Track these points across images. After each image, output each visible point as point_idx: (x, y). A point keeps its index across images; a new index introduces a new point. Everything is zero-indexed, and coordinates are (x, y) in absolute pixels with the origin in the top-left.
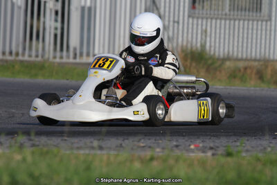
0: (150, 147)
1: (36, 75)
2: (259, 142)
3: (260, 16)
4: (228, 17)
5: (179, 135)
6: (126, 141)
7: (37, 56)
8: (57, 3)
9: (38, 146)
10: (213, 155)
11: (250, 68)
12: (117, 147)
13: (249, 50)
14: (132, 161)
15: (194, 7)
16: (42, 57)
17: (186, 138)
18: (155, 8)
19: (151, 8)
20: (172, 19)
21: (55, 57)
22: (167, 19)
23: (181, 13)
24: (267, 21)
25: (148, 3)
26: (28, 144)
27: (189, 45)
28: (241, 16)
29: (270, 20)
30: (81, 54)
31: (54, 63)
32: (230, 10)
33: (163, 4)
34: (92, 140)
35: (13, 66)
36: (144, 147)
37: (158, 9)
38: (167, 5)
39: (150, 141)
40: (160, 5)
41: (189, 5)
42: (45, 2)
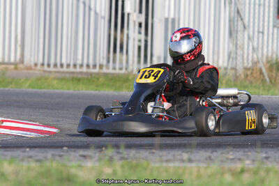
0: (240, 159)
1: (120, 88)
5: (267, 147)
6: (215, 154)
7: (121, 69)
8: (140, 15)
9: (127, 159)
12: (206, 159)
14: (223, 174)
15: (278, 17)
16: (126, 69)
17: (275, 150)
18: (239, 19)
19: (236, 19)
20: (256, 29)
22: (251, 29)
23: (266, 24)
25: (232, 14)
26: (116, 157)
27: (274, 56)
33: (247, 15)
34: (180, 152)
35: (98, 79)
36: (233, 159)
37: (242, 19)
38: (252, 15)
39: (239, 153)
40: (245, 15)
41: (274, 15)
42: (129, 14)
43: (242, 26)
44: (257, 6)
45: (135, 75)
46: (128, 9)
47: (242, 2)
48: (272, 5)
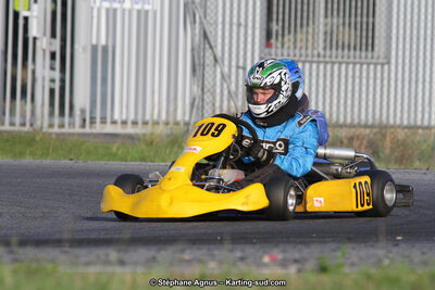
0: (200, 261)
1: (22, 154)
2: (372, 251)
3: (372, 57)
4: (321, 59)
5: (246, 243)
6: (163, 253)
7: (23, 125)
8: (53, 40)
9: (22, 261)
10: (299, 271)
11: (358, 138)
12: (148, 261)
13: (356, 110)
15: (268, 45)
16: (31, 125)
17: (257, 246)
18: (207, 46)
19: (202, 46)
20: (234, 63)
21: (51, 126)
22: (226, 63)
23: (249, 54)
24: (383, 65)
25: (197, 39)
26: (6, 258)
28: (343, 57)
29: (389, 63)
30: (93, 121)
31: (50, 134)
32: (325, 48)
33: (220, 40)
36: (189, 261)
37: (211, 47)
38: (227, 41)
39: (199, 252)
40: (216, 41)
41: (260, 40)
42: (35, 39)
43: (212, 58)
44: (235, 27)
45: (44, 134)
46: (34, 31)
47: (212, 21)
48: (257, 25)
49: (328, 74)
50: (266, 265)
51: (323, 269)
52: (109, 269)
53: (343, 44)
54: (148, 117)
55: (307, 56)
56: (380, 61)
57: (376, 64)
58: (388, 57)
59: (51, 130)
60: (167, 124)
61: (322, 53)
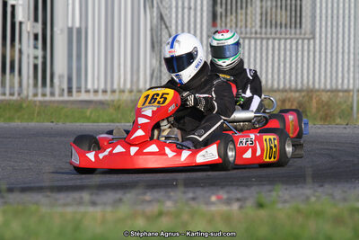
0: (158, 201)
1: (11, 119)
2: (301, 191)
3: (301, 34)
4: (258, 36)
5: (196, 187)
6: (128, 195)
7: (12, 94)
8: (36, 24)
10: (241, 207)
11: (289, 100)
12: (115, 201)
13: (287, 77)
15: (214, 24)
16: (19, 94)
17: (206, 189)
18: (163, 26)
19: (159, 27)
21: (36, 95)
23: (198, 32)
24: (309, 39)
25: (155, 22)
28: (276, 34)
29: (314, 38)
30: (70, 90)
31: (35, 102)
32: (261, 27)
33: (174, 21)
36: (150, 201)
37: (167, 27)
38: (180, 22)
39: (158, 194)
40: (171, 22)
41: (207, 21)
42: (21, 23)
43: (167, 36)
44: (186, 10)
45: (30, 102)
46: (20, 17)
48: (205, 8)
49: (264, 48)
50: (213, 203)
51: (260, 205)
52: (82, 209)
53: (276, 23)
54: (115, 87)
55: (246, 33)
56: (307, 36)
57: (303, 39)
58: (313, 33)
59: (36, 99)
60: (131, 91)
61: (259, 30)
